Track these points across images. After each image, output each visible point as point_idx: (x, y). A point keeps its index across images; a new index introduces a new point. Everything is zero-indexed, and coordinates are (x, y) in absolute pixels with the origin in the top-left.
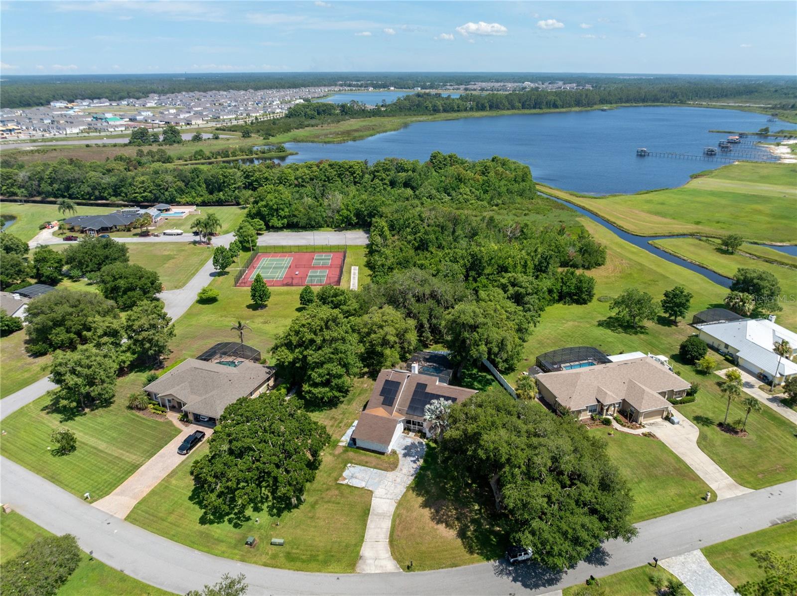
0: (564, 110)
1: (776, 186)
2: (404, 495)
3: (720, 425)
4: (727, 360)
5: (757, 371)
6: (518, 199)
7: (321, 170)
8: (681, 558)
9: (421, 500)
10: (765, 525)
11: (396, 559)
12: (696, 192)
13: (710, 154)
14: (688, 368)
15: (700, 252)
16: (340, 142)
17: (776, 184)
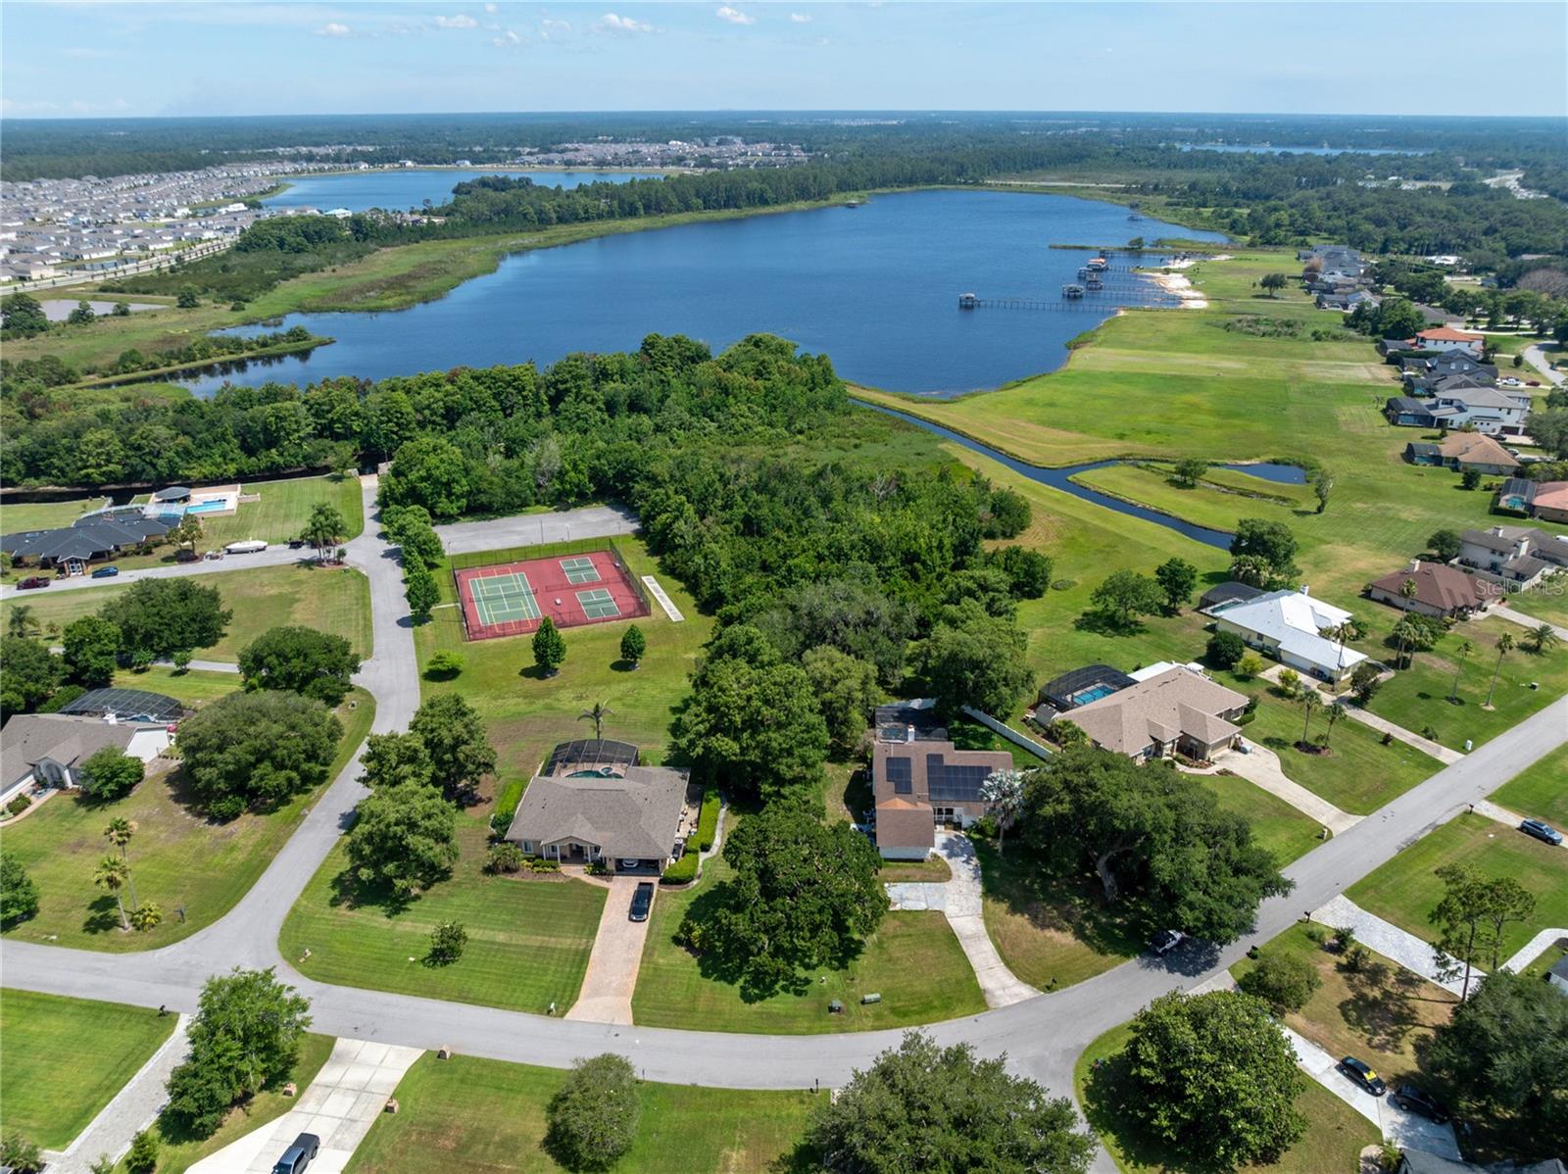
0: (781, 208)
1: (1198, 356)
2: (985, 908)
3: (1298, 745)
4: (1265, 655)
5: (1308, 667)
6: (829, 417)
7: (461, 389)
8: (1328, 907)
9: (1004, 906)
10: (1393, 853)
11: (1026, 982)
12: (1090, 378)
13: (1073, 296)
14: (1222, 675)
15: (1150, 488)
16: (400, 309)
17: (1196, 352)
